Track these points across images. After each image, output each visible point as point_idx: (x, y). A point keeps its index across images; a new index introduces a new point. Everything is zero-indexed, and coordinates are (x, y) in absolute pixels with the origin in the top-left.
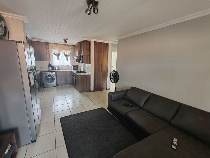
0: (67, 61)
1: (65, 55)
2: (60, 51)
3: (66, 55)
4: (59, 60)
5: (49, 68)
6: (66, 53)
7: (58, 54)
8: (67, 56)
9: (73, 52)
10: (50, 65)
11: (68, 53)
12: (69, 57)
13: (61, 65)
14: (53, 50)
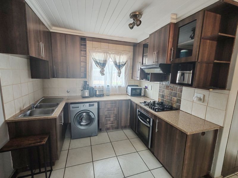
0: (119, 76)
1: (116, 64)
2: (106, 57)
3: (118, 64)
4: (104, 75)
5: (84, 93)
6: (117, 62)
7: (102, 62)
8: (119, 66)
9: (132, 57)
10: (86, 86)
11: (121, 62)
12: (123, 70)
13: (108, 86)
14: (94, 54)
